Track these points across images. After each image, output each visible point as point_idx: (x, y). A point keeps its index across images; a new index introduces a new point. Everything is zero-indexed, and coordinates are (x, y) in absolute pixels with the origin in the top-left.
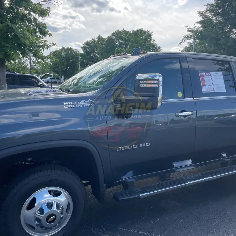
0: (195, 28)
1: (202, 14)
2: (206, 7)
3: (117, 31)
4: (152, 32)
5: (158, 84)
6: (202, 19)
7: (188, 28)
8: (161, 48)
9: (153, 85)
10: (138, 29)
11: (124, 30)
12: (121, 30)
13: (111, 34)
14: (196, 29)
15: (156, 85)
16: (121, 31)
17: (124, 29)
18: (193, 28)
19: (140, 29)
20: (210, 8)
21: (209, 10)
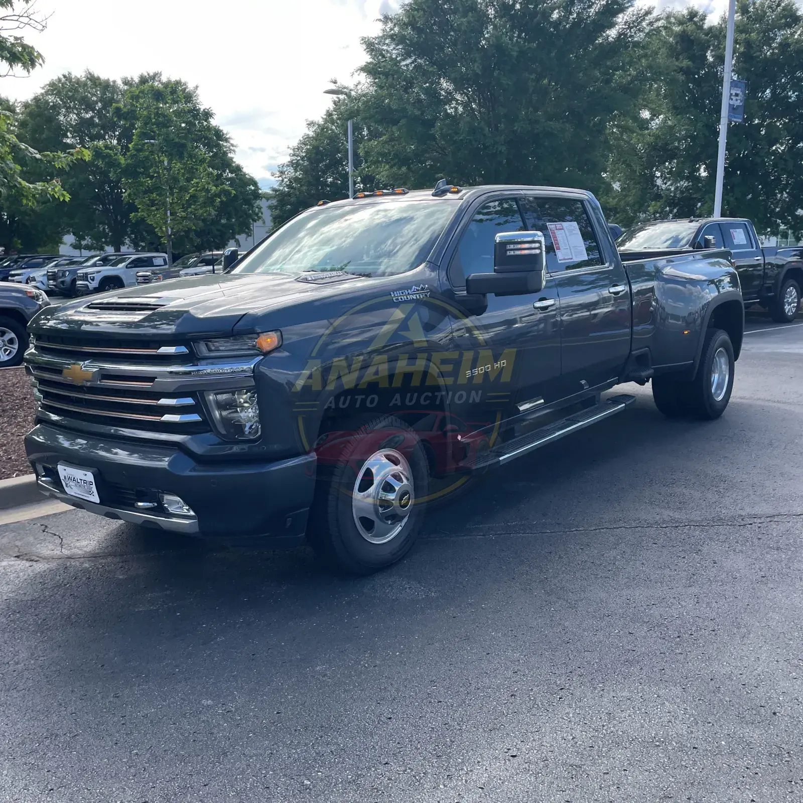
0: (359, 87)
1: (371, 46)
2: (380, 25)
3: (64, 76)
4: (195, 86)
5: (540, 248)
6: (371, 60)
7: (337, 85)
8: (232, 142)
9: (533, 252)
10: (146, 74)
11: (90, 74)
12: (79, 73)
13: (43, 88)
14: (360, 91)
15: (538, 251)
16: (79, 77)
17: (90, 71)
18: (352, 87)
19: (151, 74)
20: (391, 29)
21: (392, 37)
